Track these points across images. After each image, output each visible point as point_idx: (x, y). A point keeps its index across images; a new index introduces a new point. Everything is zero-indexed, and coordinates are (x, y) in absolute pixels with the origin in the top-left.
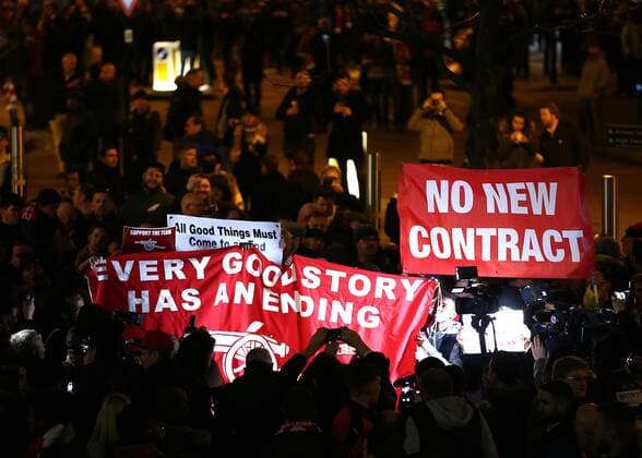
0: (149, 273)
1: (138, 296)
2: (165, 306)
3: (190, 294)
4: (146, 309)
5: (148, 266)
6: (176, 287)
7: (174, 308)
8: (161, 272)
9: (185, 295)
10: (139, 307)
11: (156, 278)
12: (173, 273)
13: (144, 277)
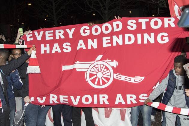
0: (49, 37)
1: (45, 46)
2: (56, 50)
3: (67, 45)
4: (48, 52)
5: (49, 33)
6: (61, 42)
7: (60, 51)
8: (54, 36)
9: (64, 45)
10: (45, 51)
11: (52, 38)
12: (59, 36)
13: (47, 38)
